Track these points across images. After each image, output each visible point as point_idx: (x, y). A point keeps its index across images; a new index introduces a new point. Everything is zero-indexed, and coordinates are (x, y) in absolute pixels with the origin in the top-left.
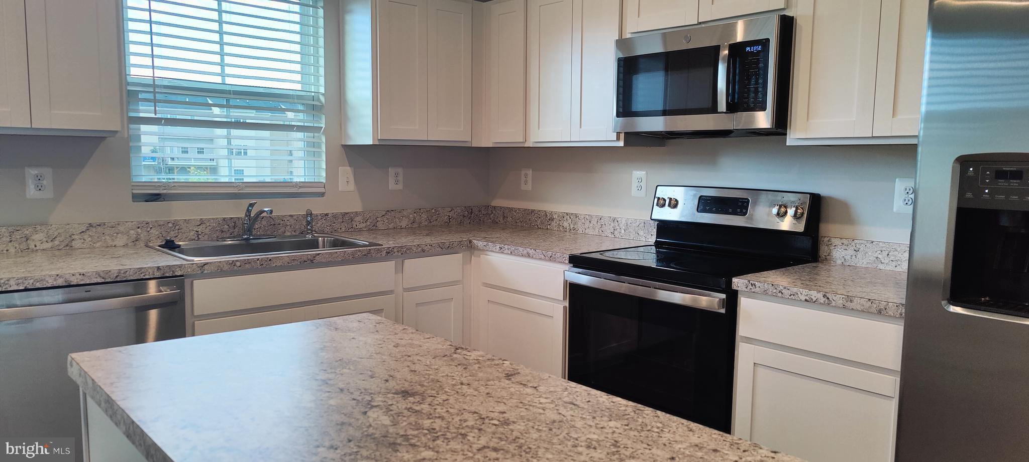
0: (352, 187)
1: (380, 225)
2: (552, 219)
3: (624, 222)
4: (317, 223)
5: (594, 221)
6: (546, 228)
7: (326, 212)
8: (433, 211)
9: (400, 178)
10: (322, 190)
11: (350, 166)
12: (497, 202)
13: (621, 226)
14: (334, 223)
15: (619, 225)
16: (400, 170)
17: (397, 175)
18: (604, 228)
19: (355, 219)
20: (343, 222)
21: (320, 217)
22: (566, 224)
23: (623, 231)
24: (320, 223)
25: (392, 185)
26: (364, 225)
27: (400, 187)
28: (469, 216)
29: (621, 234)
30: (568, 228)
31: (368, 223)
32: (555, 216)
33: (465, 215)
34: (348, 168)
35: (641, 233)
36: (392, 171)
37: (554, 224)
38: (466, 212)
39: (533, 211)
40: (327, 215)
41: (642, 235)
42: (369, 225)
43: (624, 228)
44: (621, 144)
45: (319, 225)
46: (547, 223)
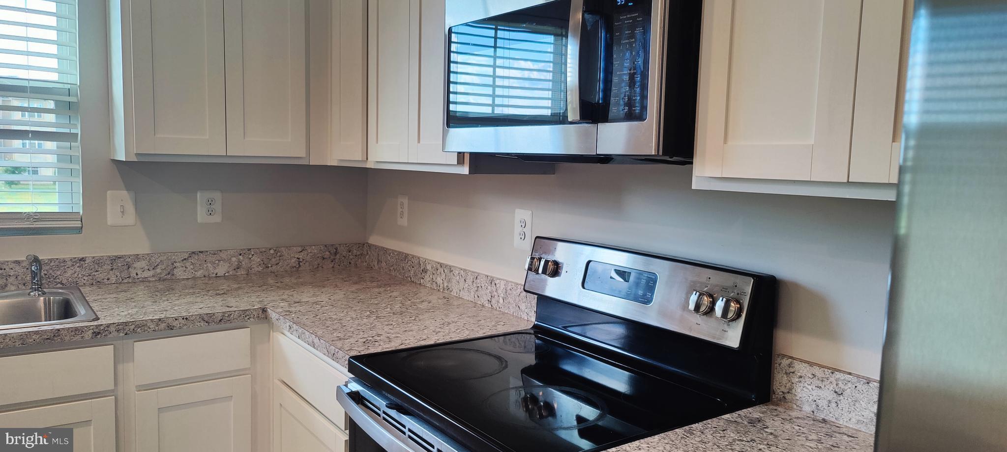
0: (131, 217)
1: (179, 273)
2: (425, 271)
3: (502, 287)
4: (65, 272)
5: (469, 281)
6: (419, 282)
7: (81, 256)
8: (272, 251)
9: (218, 206)
10: (78, 224)
11: (127, 190)
12: (374, 240)
13: (499, 292)
14: (97, 271)
15: (496, 291)
16: (217, 196)
17: (210, 202)
18: (481, 292)
19: (135, 265)
20: (112, 269)
21: (70, 263)
22: (439, 280)
23: (501, 301)
24: (69, 272)
25: (201, 216)
26: (151, 273)
27: (217, 218)
28: (332, 257)
29: (499, 305)
30: (442, 286)
31: (158, 270)
32: (429, 267)
33: (325, 256)
34: (125, 193)
35: (523, 307)
36: (201, 197)
37: (427, 278)
38: (327, 253)
39: (407, 256)
40: (83, 259)
41: (523, 310)
42: (161, 274)
43: (502, 295)
44: (465, 170)
45: (68, 274)
46: (420, 275)
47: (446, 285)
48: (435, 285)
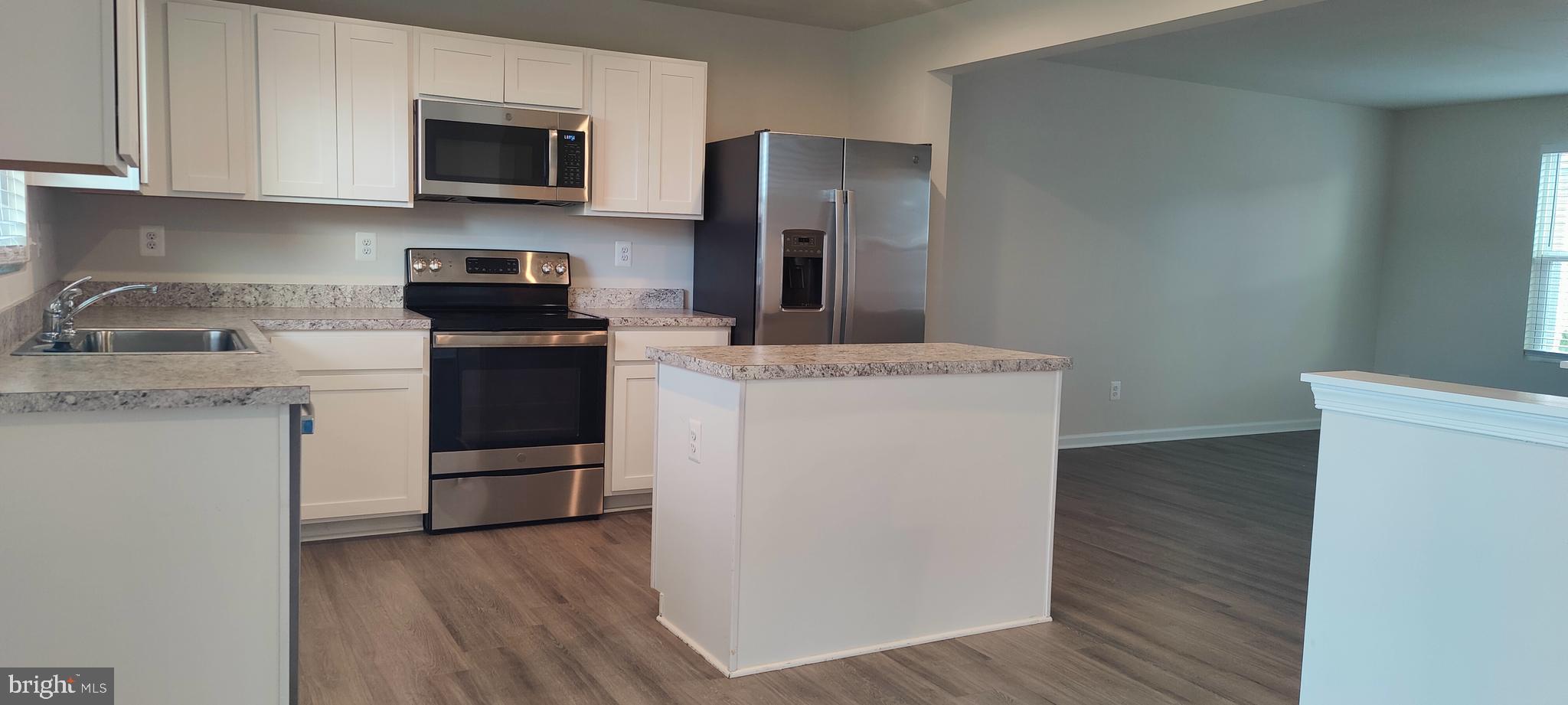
2: (222, 294)
3: (349, 289)
5: (301, 292)
6: (208, 305)
13: (346, 294)
15: (342, 294)
18: (318, 298)
22: (247, 298)
23: (349, 300)
29: (346, 304)
30: (252, 303)
32: (227, 290)
35: (377, 300)
43: (350, 296)
46: (209, 299)
47: (260, 301)
48: (240, 304)
